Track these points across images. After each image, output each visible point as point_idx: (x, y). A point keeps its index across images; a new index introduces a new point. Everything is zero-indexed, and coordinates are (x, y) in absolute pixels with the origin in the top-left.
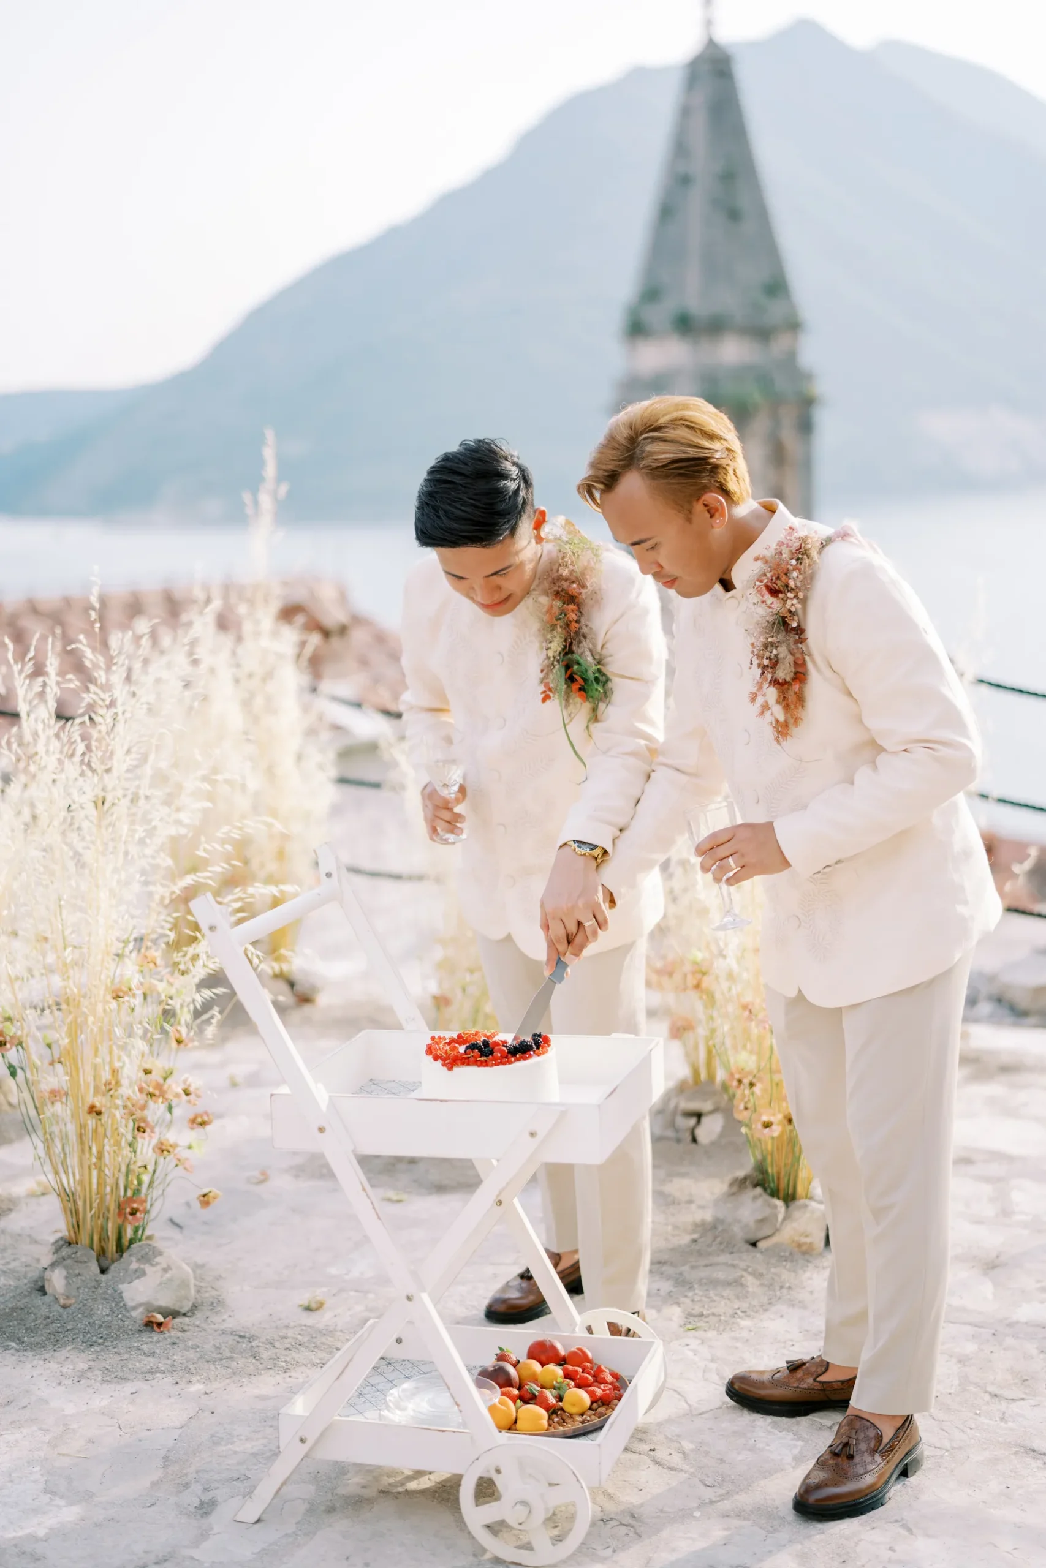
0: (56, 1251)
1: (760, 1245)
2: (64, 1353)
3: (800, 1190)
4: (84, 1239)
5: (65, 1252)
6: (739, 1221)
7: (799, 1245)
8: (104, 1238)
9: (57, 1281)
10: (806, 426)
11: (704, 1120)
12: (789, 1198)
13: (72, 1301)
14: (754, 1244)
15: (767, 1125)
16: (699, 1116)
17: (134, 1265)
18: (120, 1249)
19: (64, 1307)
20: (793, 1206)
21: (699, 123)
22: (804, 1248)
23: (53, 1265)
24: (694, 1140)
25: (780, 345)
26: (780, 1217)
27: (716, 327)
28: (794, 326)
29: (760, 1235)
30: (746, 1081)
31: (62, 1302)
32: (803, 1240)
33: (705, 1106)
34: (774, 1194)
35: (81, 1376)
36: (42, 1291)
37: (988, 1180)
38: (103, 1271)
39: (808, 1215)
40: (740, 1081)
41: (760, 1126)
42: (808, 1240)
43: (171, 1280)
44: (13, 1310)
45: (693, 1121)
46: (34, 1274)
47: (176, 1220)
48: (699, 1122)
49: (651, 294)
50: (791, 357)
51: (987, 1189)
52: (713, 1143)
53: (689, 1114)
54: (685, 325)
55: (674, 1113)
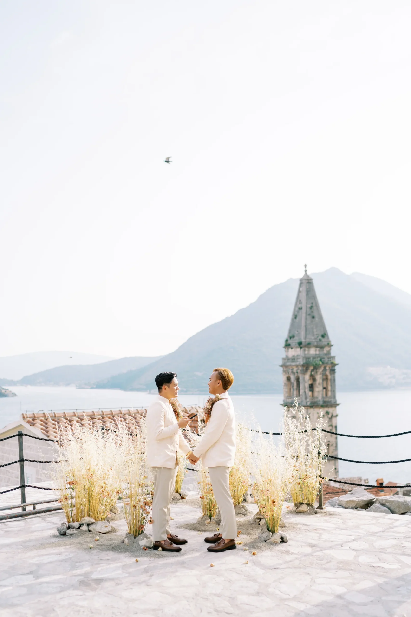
0: (126, 535)
1: (267, 541)
2: (127, 553)
3: (276, 531)
4: (132, 533)
5: (128, 535)
6: (263, 536)
7: (275, 542)
8: (135, 533)
9: (126, 541)
10: (333, 371)
11: (261, 520)
12: (273, 532)
13: (129, 544)
14: (266, 541)
15: (267, 516)
16: (260, 519)
17: (142, 538)
18: (139, 534)
19: (127, 545)
20: (274, 534)
21: (304, 294)
22: (276, 542)
23: (126, 538)
24: (259, 524)
25: (326, 350)
26: (271, 536)
27: (309, 345)
28: (329, 345)
29: (267, 539)
30: (263, 507)
31: (127, 544)
32: (275, 540)
33: (262, 517)
34: (271, 531)
35: (130, 556)
36: (123, 542)
37: (318, 533)
38: (135, 538)
39: (276, 535)
40: (262, 507)
41: (266, 516)
42: (276, 541)
43: (149, 541)
44: (118, 545)
45: (259, 520)
46: (122, 540)
47: (150, 534)
48: (260, 520)
49: (292, 337)
50: (329, 353)
51: (318, 535)
52: (263, 525)
53: (258, 519)
54: (300, 344)
55: (256, 519)
